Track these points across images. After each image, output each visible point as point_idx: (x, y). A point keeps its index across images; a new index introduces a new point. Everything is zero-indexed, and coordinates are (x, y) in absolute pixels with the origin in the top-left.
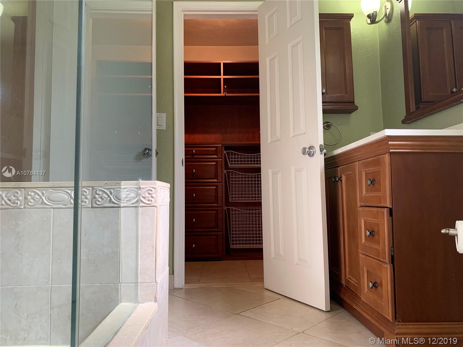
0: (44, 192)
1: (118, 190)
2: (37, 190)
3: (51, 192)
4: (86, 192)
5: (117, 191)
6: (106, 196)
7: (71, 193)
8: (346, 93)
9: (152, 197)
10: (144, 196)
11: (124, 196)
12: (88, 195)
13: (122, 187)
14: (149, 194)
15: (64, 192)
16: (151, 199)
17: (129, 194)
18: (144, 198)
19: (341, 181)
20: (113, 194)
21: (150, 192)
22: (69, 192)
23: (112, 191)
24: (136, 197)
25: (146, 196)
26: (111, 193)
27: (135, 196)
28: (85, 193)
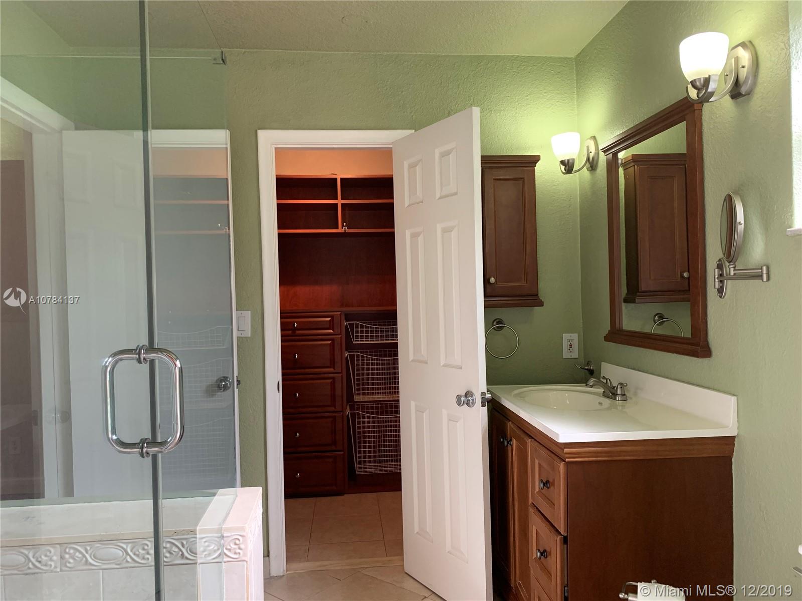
0: (88, 548)
1: (193, 541)
2: (79, 546)
3: (98, 547)
4: (148, 546)
5: (191, 542)
6: (177, 550)
7: (127, 547)
8: (526, 281)
9: (240, 549)
10: (229, 547)
11: (202, 549)
12: (151, 549)
13: (198, 536)
14: (236, 544)
15: (116, 547)
16: (238, 551)
17: (209, 546)
18: (230, 550)
19: (512, 445)
20: (186, 546)
21: (237, 542)
22: (124, 546)
23: (185, 543)
24: (218, 549)
25: (231, 547)
26: (183, 545)
27: (216, 548)
28: (146, 547)
